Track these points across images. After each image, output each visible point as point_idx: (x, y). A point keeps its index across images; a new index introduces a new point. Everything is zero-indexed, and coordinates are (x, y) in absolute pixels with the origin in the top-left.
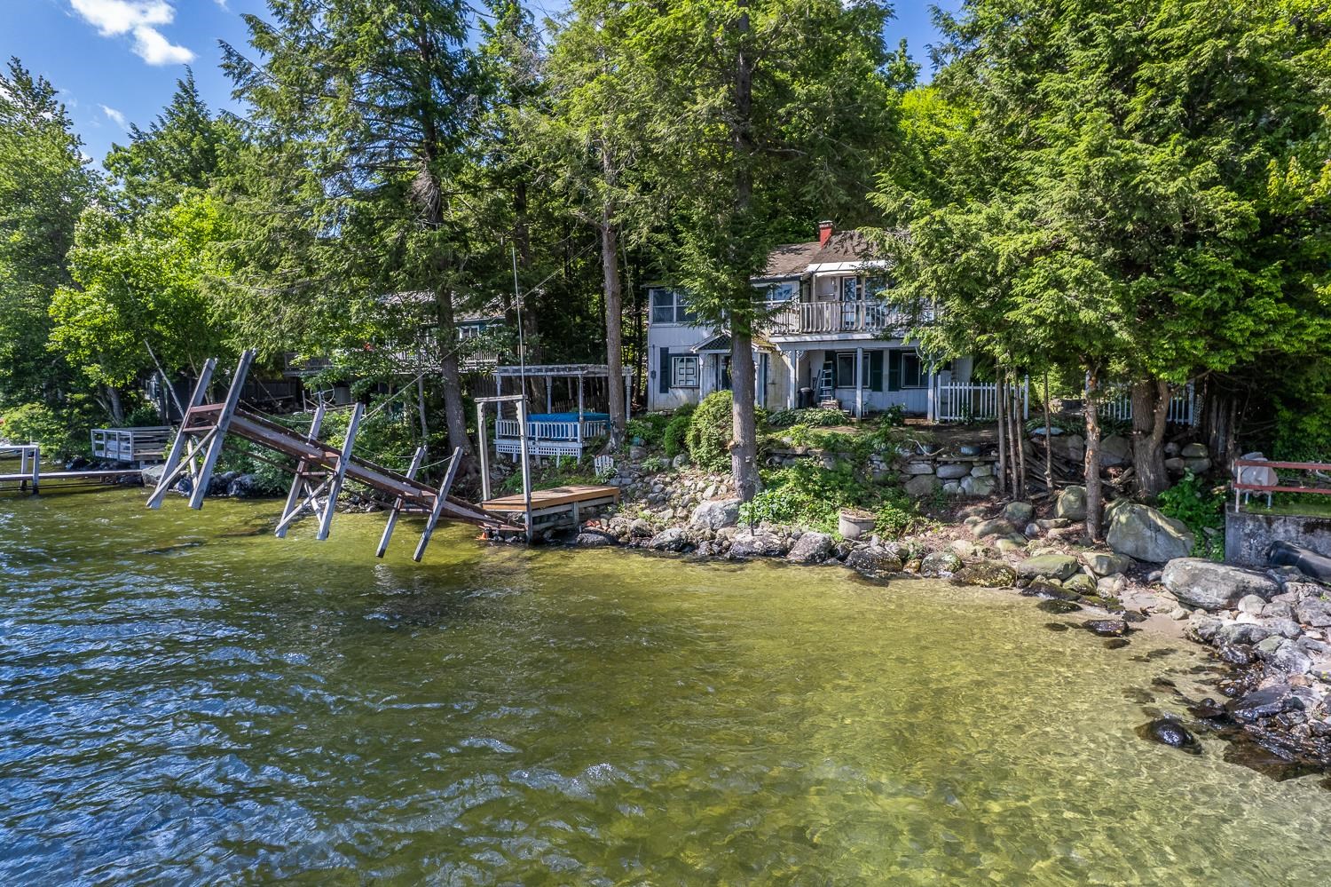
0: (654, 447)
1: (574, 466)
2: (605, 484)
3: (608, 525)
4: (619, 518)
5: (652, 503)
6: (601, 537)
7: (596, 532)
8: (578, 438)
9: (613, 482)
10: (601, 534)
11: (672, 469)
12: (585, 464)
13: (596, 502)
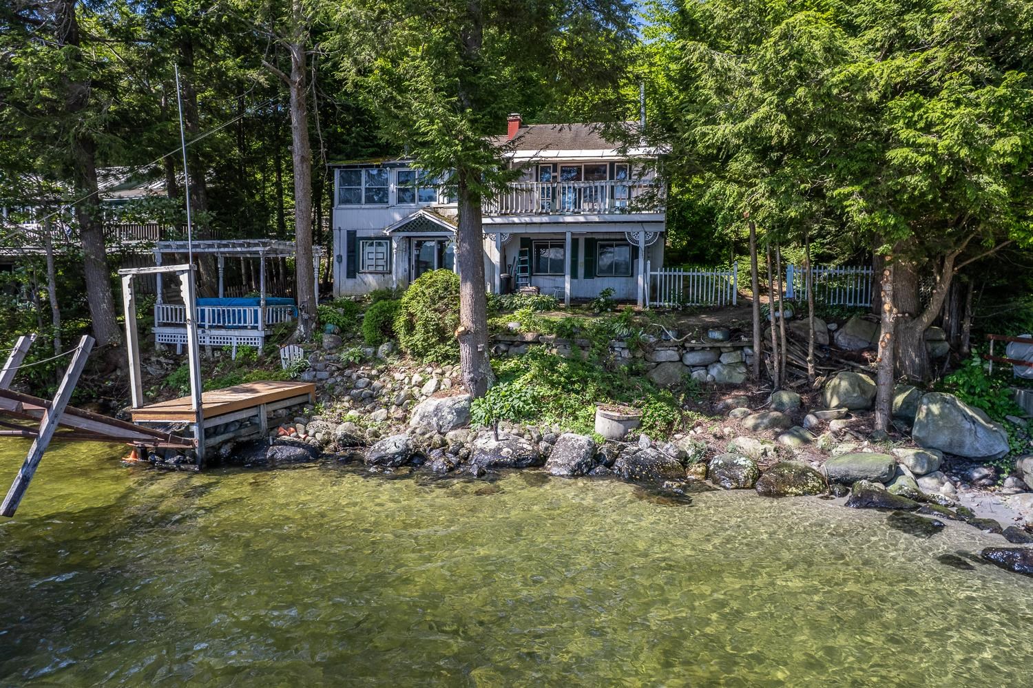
0: (349, 335)
1: (255, 358)
2: (294, 379)
3: (306, 432)
4: (318, 422)
5: (358, 401)
6: (299, 451)
7: (293, 444)
8: (260, 324)
9: (305, 376)
10: (299, 445)
11: (377, 359)
12: (268, 355)
13: (288, 403)
